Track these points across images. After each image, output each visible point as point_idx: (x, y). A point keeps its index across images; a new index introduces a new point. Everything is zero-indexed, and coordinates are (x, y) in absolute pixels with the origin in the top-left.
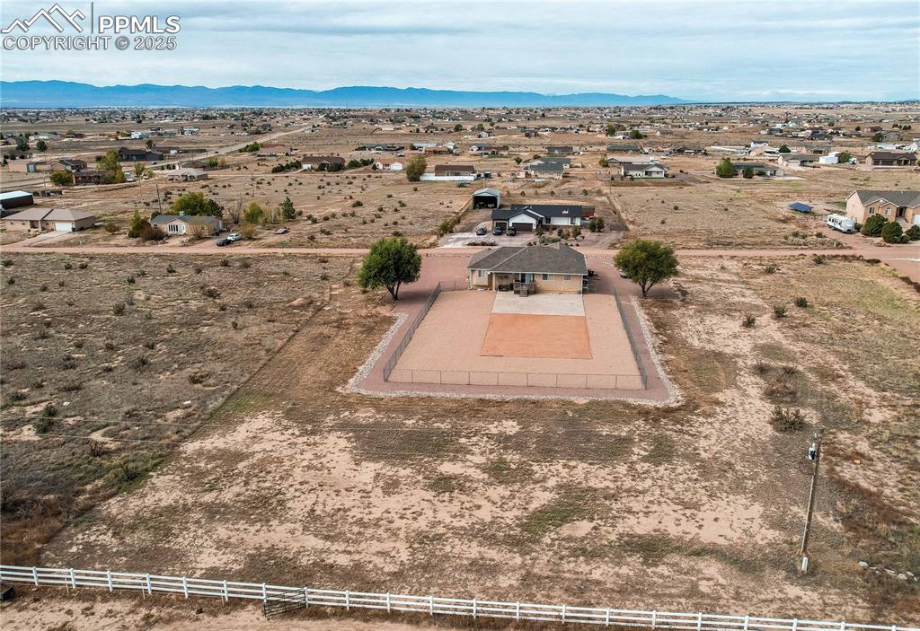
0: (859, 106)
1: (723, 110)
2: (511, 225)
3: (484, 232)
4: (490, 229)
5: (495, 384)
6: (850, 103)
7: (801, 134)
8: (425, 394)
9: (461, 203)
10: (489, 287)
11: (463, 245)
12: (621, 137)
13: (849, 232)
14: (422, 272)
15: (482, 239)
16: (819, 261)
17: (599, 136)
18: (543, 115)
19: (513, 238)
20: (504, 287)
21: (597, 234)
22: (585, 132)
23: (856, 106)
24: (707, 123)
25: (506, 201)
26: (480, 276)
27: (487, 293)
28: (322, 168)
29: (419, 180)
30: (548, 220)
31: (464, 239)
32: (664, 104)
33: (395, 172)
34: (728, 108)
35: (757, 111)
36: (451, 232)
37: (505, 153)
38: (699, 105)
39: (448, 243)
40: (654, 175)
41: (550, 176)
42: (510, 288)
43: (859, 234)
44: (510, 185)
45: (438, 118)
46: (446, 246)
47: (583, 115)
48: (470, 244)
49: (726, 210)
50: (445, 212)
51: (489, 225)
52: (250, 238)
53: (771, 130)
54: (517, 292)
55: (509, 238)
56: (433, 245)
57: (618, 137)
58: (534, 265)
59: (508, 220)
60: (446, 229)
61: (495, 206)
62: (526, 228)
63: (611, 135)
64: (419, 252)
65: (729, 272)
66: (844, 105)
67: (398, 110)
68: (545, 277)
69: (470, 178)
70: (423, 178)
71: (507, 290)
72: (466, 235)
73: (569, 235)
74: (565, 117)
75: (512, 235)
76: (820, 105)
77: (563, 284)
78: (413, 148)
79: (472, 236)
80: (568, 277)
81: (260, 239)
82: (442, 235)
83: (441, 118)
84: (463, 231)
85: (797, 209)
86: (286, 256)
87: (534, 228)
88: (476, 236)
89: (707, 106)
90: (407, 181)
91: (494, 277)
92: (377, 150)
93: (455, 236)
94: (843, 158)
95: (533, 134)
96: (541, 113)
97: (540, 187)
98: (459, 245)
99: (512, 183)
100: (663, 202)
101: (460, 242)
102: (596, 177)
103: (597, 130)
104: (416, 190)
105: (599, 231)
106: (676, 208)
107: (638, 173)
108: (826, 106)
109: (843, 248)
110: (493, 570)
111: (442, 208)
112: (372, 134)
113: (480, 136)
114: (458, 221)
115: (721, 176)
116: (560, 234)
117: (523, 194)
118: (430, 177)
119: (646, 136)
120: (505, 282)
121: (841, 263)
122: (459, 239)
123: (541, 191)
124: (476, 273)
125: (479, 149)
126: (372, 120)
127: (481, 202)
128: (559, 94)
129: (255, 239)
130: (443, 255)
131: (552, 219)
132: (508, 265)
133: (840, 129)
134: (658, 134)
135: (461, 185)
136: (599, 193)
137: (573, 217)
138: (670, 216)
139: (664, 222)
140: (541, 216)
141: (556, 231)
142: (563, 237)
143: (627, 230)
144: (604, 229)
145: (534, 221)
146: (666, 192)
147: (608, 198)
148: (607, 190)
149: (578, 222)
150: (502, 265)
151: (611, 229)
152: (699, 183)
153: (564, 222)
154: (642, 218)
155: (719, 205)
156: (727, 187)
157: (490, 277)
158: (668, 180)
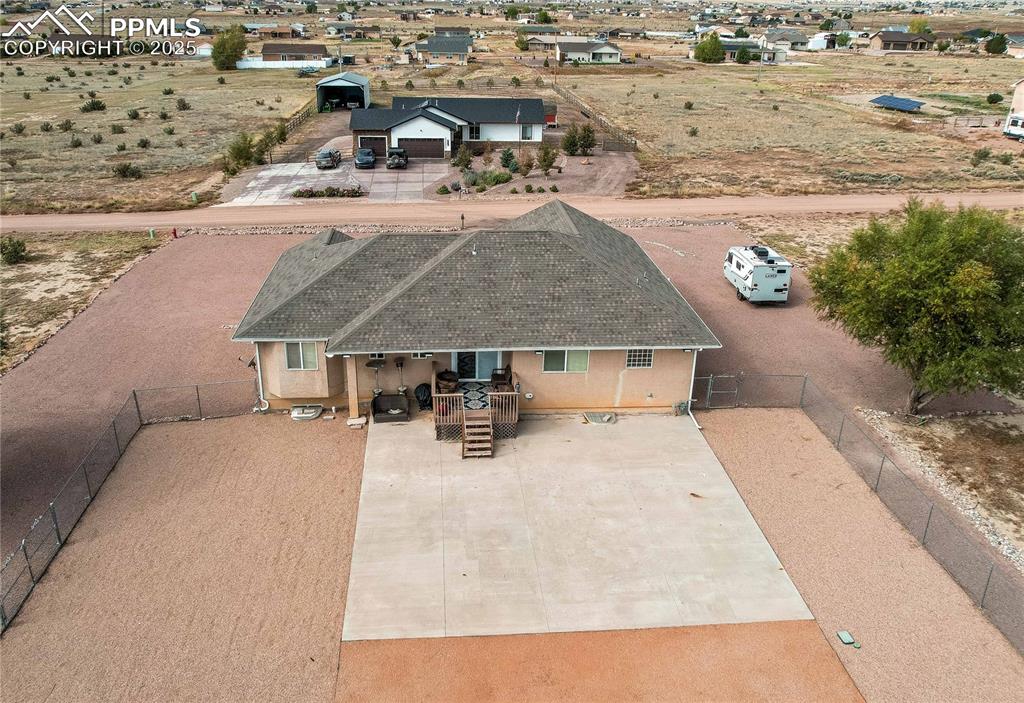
2: (395, 144)
3: (334, 161)
4: (349, 153)
9: (300, 100)
10: (333, 403)
11: (283, 196)
12: (526, 21)
15: (331, 178)
17: (498, 20)
19: (402, 175)
20: (394, 401)
21: (584, 160)
22: (477, 15)
25: (382, 97)
26: (293, 363)
27: (330, 425)
29: (235, 68)
30: (475, 131)
31: (288, 179)
33: (202, 58)
36: (261, 162)
39: (245, 191)
40: (605, 59)
41: (449, 61)
42: (416, 405)
44: (386, 74)
46: (239, 202)
48: (299, 195)
49: (776, 108)
50: (262, 119)
51: (345, 144)
53: (703, 15)
55: (393, 175)
56: (207, 199)
57: (522, 21)
58: (508, 313)
59: (388, 131)
60: (246, 157)
61: (362, 105)
62: (428, 150)
63: (512, 19)
68: (554, 360)
69: (321, 64)
70: (241, 65)
71: (407, 416)
72: (295, 169)
73: (530, 166)
75: (399, 167)
77: (621, 384)
78: (245, 31)
79: (306, 173)
80: (640, 359)
82: (234, 173)
84: (287, 159)
85: (891, 105)
87: (448, 148)
88: (315, 171)
90: (211, 70)
91: (351, 371)
93: (266, 174)
94: (840, 40)
95: (411, 15)
97: (436, 76)
98: (272, 197)
99: (388, 71)
100: (656, 97)
101: (277, 189)
102: (519, 63)
103: (493, 13)
104: (222, 81)
105: (585, 154)
106: (689, 106)
107: (583, 56)
111: (259, 112)
113: (341, 18)
114: (282, 137)
115: (704, 60)
116: (507, 160)
117: (410, 86)
118: (251, 62)
119: (556, 21)
120: (395, 382)
122: (274, 181)
123: (440, 81)
124: (278, 356)
125: (339, 32)
127: (334, 98)
130: (220, 231)
131: (483, 127)
132: (402, 315)
133: (778, 16)
134: (570, 17)
135: (303, 74)
136: (538, 83)
137: (526, 124)
138: (692, 121)
139: (694, 133)
140: (459, 123)
141: (497, 157)
142: (516, 170)
143: (636, 149)
144: (596, 150)
145: (446, 135)
146: (646, 83)
147: (558, 91)
148: (547, 80)
149: (537, 134)
150: (379, 315)
151: (607, 149)
152: (679, 69)
153: (508, 134)
154: (643, 124)
155: (752, 101)
156: (728, 76)
157: (336, 366)
158: (628, 66)
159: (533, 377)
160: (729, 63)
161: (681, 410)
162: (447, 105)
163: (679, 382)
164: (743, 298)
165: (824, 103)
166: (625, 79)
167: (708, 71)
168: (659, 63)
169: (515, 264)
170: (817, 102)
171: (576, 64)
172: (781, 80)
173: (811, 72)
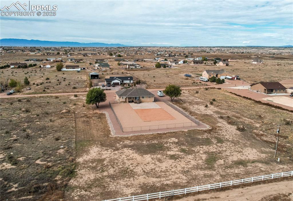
0: (176, 48)
1: (139, 48)
4: (106, 85)
5: (157, 129)
6: (173, 47)
7: (166, 56)
8: (140, 134)
10: (125, 102)
12: (115, 56)
13: (207, 81)
14: (107, 98)
15: (105, 88)
16: (207, 89)
17: (108, 56)
18: (84, 50)
19: (115, 87)
20: (131, 101)
22: (102, 55)
23: (174, 48)
24: (137, 52)
26: (123, 98)
27: (125, 104)
28: (19, 67)
29: (61, 71)
32: (120, 46)
33: (48, 68)
34: (140, 48)
35: (149, 49)
37: (82, 61)
38: (131, 47)
40: (137, 68)
41: (106, 68)
42: (133, 102)
43: (209, 82)
45: (47, 50)
47: (97, 50)
49: (168, 77)
52: (19, 92)
53: (158, 54)
54: (135, 103)
57: (114, 56)
58: (139, 94)
59: (111, 82)
61: (98, 78)
62: (117, 84)
63: (111, 56)
64: (105, 92)
65: (186, 93)
66: (172, 47)
67: (31, 47)
68: (143, 97)
69: (79, 69)
70: (62, 70)
73: (132, 86)
74: (91, 50)
75: (114, 86)
76: (165, 47)
77: (148, 99)
78: (47, 60)
80: (150, 97)
81: (23, 92)
83: (48, 50)
85: (186, 76)
86: (40, 97)
87: (120, 84)
88: (102, 87)
89: (133, 47)
90: (57, 71)
91: (127, 99)
92: (34, 61)
94: (184, 62)
95: (86, 55)
96: (83, 49)
100: (148, 75)
102: (120, 68)
103: (106, 54)
104: (63, 74)
105: (139, 84)
106: (154, 77)
107: (133, 67)
108: (167, 48)
109: (208, 86)
110: (211, 176)
111: (80, 79)
112: (26, 55)
113: (68, 56)
115: (157, 67)
116: (129, 85)
117: (103, 74)
118: (64, 69)
119: (122, 56)
121: (212, 90)
123: (108, 73)
124: (121, 98)
125: (71, 60)
126: (23, 51)
128: (86, 43)
129: (21, 92)
131: (124, 81)
132: (131, 94)
133: (176, 54)
134: (126, 55)
135: (78, 72)
136: (127, 73)
137: (130, 80)
138: (154, 79)
139: (155, 81)
140: (121, 80)
141: (127, 85)
142: (130, 86)
143: (146, 83)
144: (141, 84)
145: (119, 82)
146: (146, 72)
147: (131, 75)
148: (128, 72)
149: (132, 82)
150: (129, 95)
151: (142, 83)
152: (152, 69)
153: (128, 82)
154: (147, 80)
155: (165, 76)
156: (162, 70)
157: (126, 99)
158: (142, 69)
159: (142, 99)
160: (162, 68)
161: (153, 102)
162: (118, 78)
163: (153, 99)
164: (159, 96)
165: (177, 76)
166: (142, 72)
167: (158, 70)
168: (148, 68)
169: (139, 91)
170: (176, 75)
171: (132, 69)
172: (171, 71)
173: (177, 69)
